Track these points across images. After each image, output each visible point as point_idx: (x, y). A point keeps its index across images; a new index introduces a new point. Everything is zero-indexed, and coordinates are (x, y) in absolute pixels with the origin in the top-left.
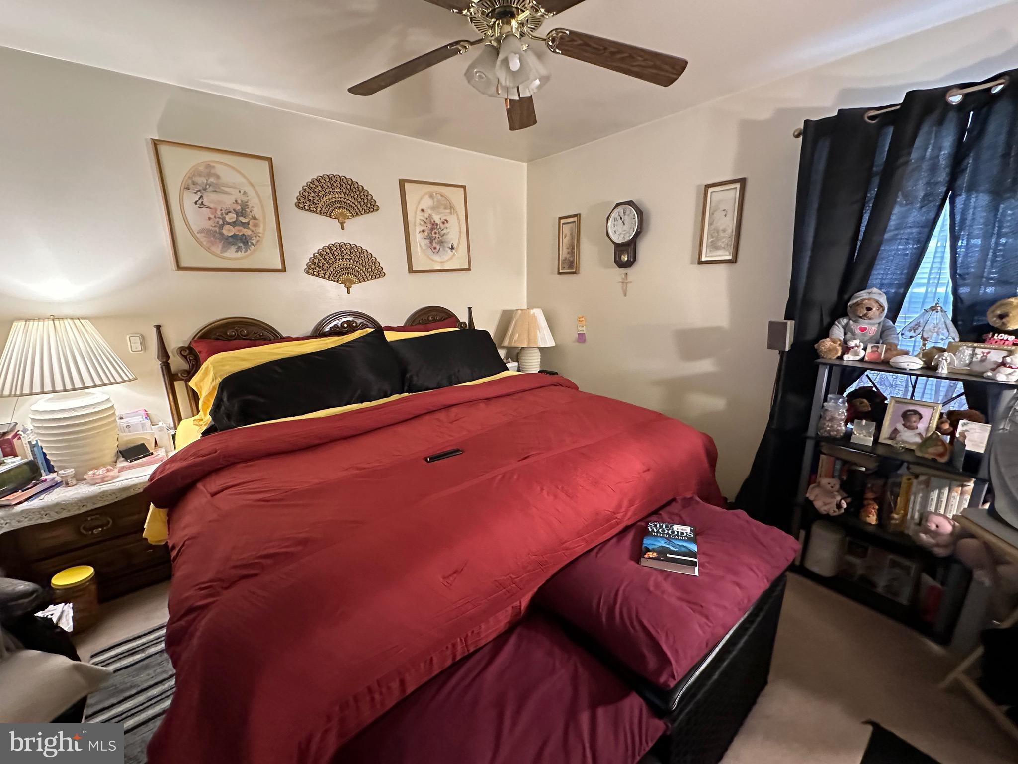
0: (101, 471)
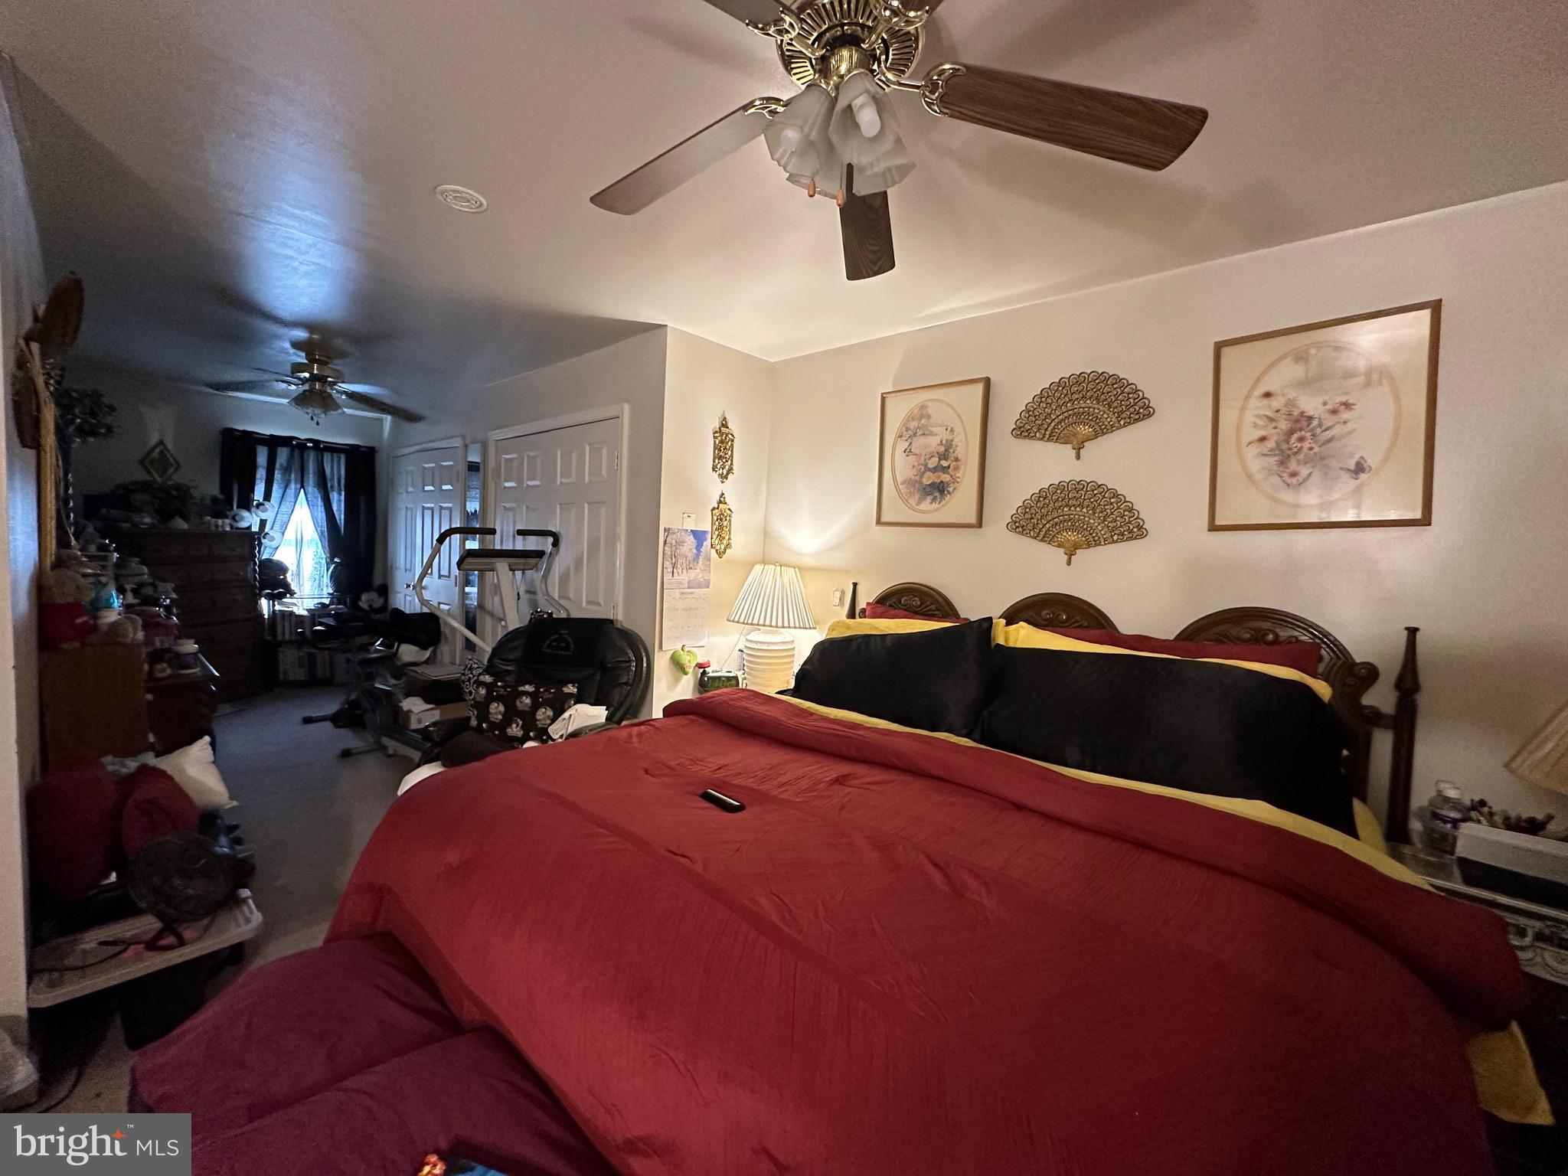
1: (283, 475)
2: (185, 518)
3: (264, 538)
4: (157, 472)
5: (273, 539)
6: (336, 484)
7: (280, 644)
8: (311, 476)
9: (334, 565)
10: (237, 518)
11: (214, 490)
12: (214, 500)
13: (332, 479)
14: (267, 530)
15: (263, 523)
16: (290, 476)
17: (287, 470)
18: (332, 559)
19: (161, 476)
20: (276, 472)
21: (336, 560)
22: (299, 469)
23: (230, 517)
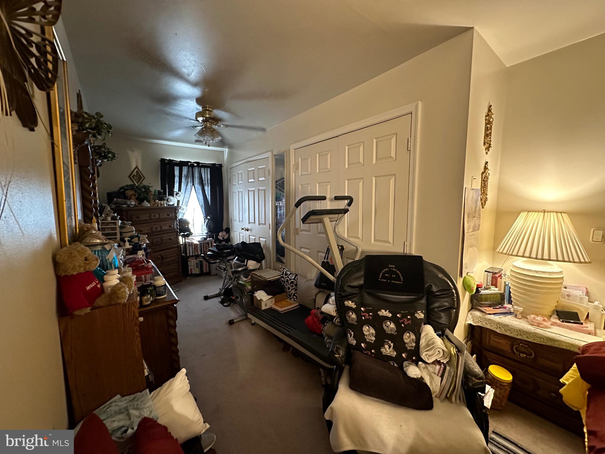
0: (539, 318)
1: (186, 179)
2: (149, 201)
3: (180, 209)
4: (136, 182)
5: (183, 209)
6: (207, 183)
7: (188, 257)
8: (196, 179)
9: (207, 220)
10: (168, 200)
11: (159, 188)
12: (159, 192)
13: (205, 180)
14: (180, 205)
15: (178, 201)
16: (188, 179)
17: (187, 177)
18: (206, 217)
19: (137, 183)
20: (183, 178)
21: (208, 217)
22: (192, 176)
23: (166, 200)
